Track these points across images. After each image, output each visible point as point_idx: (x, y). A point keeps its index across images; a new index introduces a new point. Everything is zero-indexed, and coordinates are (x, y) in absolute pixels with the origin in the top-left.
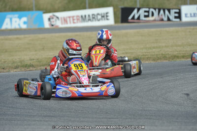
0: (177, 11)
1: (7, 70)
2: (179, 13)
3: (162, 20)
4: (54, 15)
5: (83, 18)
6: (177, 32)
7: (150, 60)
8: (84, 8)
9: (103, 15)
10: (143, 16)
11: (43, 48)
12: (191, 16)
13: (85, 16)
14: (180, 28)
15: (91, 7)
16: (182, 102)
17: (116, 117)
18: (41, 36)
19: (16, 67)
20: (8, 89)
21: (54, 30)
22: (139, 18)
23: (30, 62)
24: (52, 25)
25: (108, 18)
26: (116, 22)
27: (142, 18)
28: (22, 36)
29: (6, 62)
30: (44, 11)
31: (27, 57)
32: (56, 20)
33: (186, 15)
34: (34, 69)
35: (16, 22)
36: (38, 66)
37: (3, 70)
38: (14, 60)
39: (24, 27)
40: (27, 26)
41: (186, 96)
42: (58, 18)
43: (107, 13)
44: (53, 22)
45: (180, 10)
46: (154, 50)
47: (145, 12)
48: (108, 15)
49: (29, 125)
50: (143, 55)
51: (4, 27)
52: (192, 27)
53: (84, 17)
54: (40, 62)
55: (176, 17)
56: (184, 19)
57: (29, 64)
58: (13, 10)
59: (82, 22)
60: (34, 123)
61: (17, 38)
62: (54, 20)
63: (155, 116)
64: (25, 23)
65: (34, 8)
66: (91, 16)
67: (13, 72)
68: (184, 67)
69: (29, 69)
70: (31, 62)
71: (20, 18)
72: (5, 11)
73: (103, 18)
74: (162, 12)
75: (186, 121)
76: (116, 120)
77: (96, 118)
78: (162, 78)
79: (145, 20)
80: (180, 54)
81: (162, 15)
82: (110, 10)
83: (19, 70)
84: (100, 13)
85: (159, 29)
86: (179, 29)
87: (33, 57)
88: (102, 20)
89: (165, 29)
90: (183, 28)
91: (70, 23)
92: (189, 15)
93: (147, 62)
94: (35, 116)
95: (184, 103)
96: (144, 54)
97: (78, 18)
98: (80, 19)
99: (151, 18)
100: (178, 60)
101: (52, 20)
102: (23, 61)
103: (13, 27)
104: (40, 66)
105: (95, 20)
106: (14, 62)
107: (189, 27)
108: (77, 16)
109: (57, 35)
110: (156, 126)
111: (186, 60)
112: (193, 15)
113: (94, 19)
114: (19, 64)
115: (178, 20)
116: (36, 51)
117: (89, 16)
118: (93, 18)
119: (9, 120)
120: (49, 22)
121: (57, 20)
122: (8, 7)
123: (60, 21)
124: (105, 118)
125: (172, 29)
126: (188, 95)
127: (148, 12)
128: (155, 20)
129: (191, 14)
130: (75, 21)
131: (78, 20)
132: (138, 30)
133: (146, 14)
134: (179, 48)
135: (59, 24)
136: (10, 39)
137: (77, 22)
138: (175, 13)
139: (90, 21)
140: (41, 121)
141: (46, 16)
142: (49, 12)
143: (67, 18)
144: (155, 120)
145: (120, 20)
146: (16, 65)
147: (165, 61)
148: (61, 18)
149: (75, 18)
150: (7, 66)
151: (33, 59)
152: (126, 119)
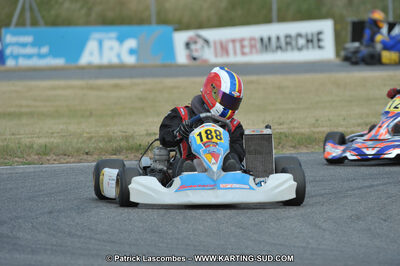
1: (95, 156)
4: (199, 36)
5: (265, 44)
8: (268, 20)
9: (310, 38)
13: (269, 39)
15: (282, 18)
18: (169, 82)
19: (116, 151)
23: (147, 139)
24: (195, 59)
25: (322, 44)
28: (126, 82)
29: (93, 140)
30: (177, 26)
31: (139, 128)
32: (203, 47)
35: (111, 49)
37: (85, 157)
38: (111, 133)
39: (130, 60)
40: (138, 59)
42: (207, 42)
43: (319, 33)
44: (196, 50)
48: (321, 37)
51: (85, 60)
53: (266, 40)
57: (144, 143)
58: (105, 22)
59: (261, 52)
61: (116, 86)
62: (198, 46)
64: (132, 52)
65: (154, 19)
66: (282, 40)
71: (121, 39)
72: (87, 23)
73: (310, 45)
82: (326, 27)
83: (121, 157)
84: (303, 32)
87: (153, 129)
88: (308, 48)
91: (235, 53)
97: (253, 42)
98: (259, 45)
101: (193, 47)
102: (132, 136)
103: (105, 61)
105: (292, 49)
106: (110, 140)
108: (252, 39)
113: (289, 47)
114: (123, 143)
117: (278, 38)
118: (287, 43)
120: (188, 51)
121: (206, 46)
122: (94, 16)
123: (212, 49)
130: (247, 50)
131: (252, 47)
135: (210, 56)
137: (251, 53)
139: (279, 51)
141: (181, 38)
142: (187, 27)
143: (227, 41)
146: (114, 145)
148: (215, 43)
149: (246, 43)
150: (95, 148)
151: (155, 134)
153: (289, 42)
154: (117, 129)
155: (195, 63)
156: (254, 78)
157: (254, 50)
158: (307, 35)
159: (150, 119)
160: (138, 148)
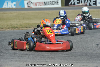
1: (4, 29)
2: (96, 2)
4: (30, 1)
9: (55, 2)
10: (77, 3)
11: (24, 19)
13: (46, 2)
16: (95, 48)
17: (59, 55)
18: (23, 12)
19: (9, 28)
20: (4, 39)
21: (30, 9)
22: (74, 4)
24: (29, 7)
25: (58, 3)
26: (62, 5)
27: (76, 4)
28: (13, 12)
31: (15, 23)
32: (31, 4)
33: (99, 2)
34: (18, 29)
35: (10, 4)
36: (20, 28)
39: (14, 7)
40: (16, 7)
41: (97, 45)
42: (32, 3)
43: (58, 1)
44: (30, 5)
48: (58, 2)
49: (14, 59)
51: (4, 7)
53: (45, 2)
54: (22, 26)
55: (94, 4)
56: (98, 5)
57: (15, 26)
59: (45, 5)
61: (10, 13)
62: (30, 4)
64: (15, 5)
67: (7, 30)
69: (15, 29)
70: (17, 26)
71: (12, 2)
73: (56, 3)
75: (96, 58)
78: (85, 35)
79: (77, 5)
81: (86, 2)
83: (10, 29)
86: (95, 10)
87: (18, 23)
88: (55, 4)
90: (97, 10)
91: (38, 5)
97: (43, 3)
98: (44, 3)
99: (81, 4)
101: (29, 4)
102: (13, 25)
104: (22, 28)
106: (8, 26)
108: (42, 2)
113: (51, 4)
114: (11, 26)
115: (95, 5)
117: (48, 2)
118: (50, 3)
119: (4, 56)
123: (33, 4)
126: (98, 45)
128: (83, 5)
130: (41, 5)
131: (42, 4)
132: (74, 10)
135: (33, 6)
136: (7, 13)
137: (42, 5)
138: (94, 1)
139: (49, 5)
143: (37, 3)
145: (64, 4)
148: (34, 3)
149: (41, 3)
150: (4, 28)
151: (18, 24)
152: (65, 57)
154: (9, 23)
155: (29, 8)
156: (42, 11)
158: (55, 1)
160: (14, 28)
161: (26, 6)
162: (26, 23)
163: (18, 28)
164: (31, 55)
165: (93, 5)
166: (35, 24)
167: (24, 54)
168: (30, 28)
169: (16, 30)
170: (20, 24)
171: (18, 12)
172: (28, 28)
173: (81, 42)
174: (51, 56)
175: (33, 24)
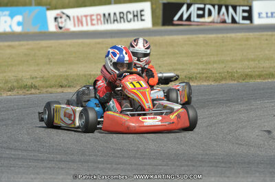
0: (247, 8)
2: (250, 12)
3: (224, 22)
4: (63, 13)
5: (107, 18)
6: (247, 39)
7: (209, 80)
8: (109, 3)
9: (135, 14)
10: (196, 16)
11: (49, 62)
12: (267, 17)
13: (109, 14)
14: (251, 34)
16: (262, 142)
17: (165, 163)
18: (44, 43)
19: (11, 89)
21: (63, 34)
22: (189, 19)
23: (31, 81)
24: (61, 28)
25: (143, 18)
26: (154, 24)
27: (194, 18)
28: (17, 43)
30: (48, 7)
31: (26, 73)
32: (65, 20)
33: (259, 14)
34: (38, 91)
35: (6, 22)
36: (43, 87)
38: (7, 78)
39: (18, 29)
40: (23, 28)
41: (265, 133)
42: (69, 17)
43: (141, 11)
44: (62, 23)
45: (251, 7)
46: (215, 65)
47: (199, 9)
48: (143, 13)
49: (37, 174)
50: (200, 73)
52: (270, 33)
53: (107, 15)
54: (47, 81)
55: (244, 18)
56: (257, 21)
57: (29, 84)
59: (104, 24)
60: (44, 170)
61: (9, 46)
62: (63, 20)
63: (223, 162)
64: (19, 24)
65: (33, 2)
66: (118, 15)
67: (5, 95)
68: (262, 92)
69: (29, 92)
70: (34, 82)
71: (12, 16)
73: (136, 18)
74: (224, 9)
75: (271, 170)
76: (165, 167)
77: (135, 164)
78: (229, 106)
79: (198, 22)
80: (254, 72)
81: (223, 14)
83: (14, 93)
84: (131, 10)
85: (220, 35)
87: (35, 74)
88: (134, 20)
89: (229, 35)
90: (257, 34)
91: (87, 24)
92: (264, 15)
93: (205, 83)
94: (44, 160)
95: (264, 144)
96: (201, 71)
97: (99, 17)
98: (102, 19)
99: (207, 19)
100: (252, 81)
101: (59, 20)
102: (21, 79)
103: (1, 30)
104: (47, 87)
105: (124, 21)
106: (6, 82)
107: (265, 33)
108: (97, 15)
109: (69, 42)
110: (228, 177)
111: (264, 81)
112: (269, 15)
113: (122, 20)
114: (15, 84)
115: (248, 22)
116: (38, 65)
117: (115, 14)
118: (121, 18)
119: (7, 167)
120: (56, 23)
121: (68, 20)
123: (72, 22)
124: (149, 165)
125: (240, 35)
126: (269, 132)
127: (203, 9)
128: (213, 22)
129: (267, 13)
130: (95, 22)
131: (98, 20)
132: (189, 36)
133: (201, 12)
134: (252, 63)
137: (98, 24)
138: (244, 11)
139: (116, 22)
140: (54, 168)
141: (51, 14)
142: (56, 8)
143: (82, 17)
144: (224, 169)
145: (160, 21)
146: (10, 85)
147: (232, 82)
148: (74, 17)
149: (94, 17)
151: (36, 77)
152: (182, 166)
153: (122, 17)
154: (11, 75)
155: (60, 31)
156: (100, 40)
157: (99, 22)
158: (133, 12)
159: (33, 68)
160: (25, 87)
161: (52, 27)
162: (59, 74)
163: (35, 87)
164: (85, 162)
165: (242, 22)
166: (85, 76)
167: (64, 161)
168: (69, 87)
169: (31, 94)
170: (43, 77)
171: (30, 42)
172: (66, 87)
173: (221, 125)
174: (141, 165)
175: (78, 76)
